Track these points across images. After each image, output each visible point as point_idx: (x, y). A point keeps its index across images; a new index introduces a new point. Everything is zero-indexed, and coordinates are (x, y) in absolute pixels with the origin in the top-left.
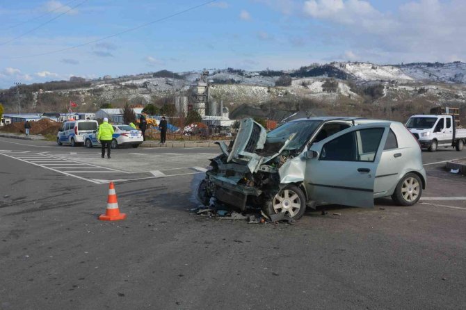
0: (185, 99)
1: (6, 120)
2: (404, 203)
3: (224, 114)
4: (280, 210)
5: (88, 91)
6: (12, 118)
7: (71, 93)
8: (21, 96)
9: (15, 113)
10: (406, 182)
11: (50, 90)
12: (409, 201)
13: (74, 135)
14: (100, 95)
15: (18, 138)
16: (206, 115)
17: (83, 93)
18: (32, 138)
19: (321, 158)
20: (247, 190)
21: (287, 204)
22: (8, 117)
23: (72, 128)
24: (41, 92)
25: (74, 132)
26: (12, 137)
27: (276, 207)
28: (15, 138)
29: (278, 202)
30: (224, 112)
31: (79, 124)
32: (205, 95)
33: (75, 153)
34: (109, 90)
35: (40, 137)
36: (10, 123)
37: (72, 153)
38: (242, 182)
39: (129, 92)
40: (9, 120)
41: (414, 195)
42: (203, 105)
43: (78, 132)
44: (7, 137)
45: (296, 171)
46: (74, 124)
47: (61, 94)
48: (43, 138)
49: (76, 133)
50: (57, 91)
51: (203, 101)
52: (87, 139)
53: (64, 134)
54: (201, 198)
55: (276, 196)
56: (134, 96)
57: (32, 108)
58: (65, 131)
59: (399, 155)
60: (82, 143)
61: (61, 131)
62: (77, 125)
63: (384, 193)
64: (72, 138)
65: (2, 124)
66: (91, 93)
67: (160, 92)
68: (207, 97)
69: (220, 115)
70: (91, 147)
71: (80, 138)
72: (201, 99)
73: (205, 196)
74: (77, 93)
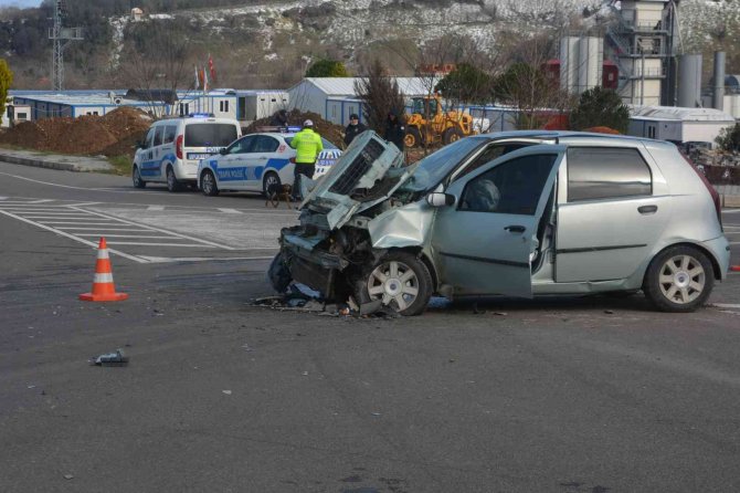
0: (595, 45)
1: (18, 110)
2: (666, 304)
3: (727, 99)
4: (380, 296)
5: (285, 14)
6: (36, 102)
7: (231, 21)
8: (66, 34)
9: (47, 88)
10: (670, 263)
11: (164, 10)
12: (679, 302)
13: (173, 159)
14: (325, 28)
15: (41, 165)
16: (664, 103)
17: (270, 22)
18: (76, 165)
19: (459, 208)
20: (327, 259)
21: (395, 287)
22: (25, 102)
23: (171, 139)
24: (137, 19)
25: (174, 151)
26: (24, 162)
27: (373, 291)
28: (31, 163)
29: (377, 283)
30: (728, 92)
31: (188, 127)
32: (663, 33)
33: (160, 208)
34: (355, 11)
35: (101, 164)
36: (28, 118)
37: (152, 208)
38: (323, 246)
39: (418, 19)
40: (27, 110)
41: (691, 291)
42: (653, 66)
43: (185, 150)
44: (14, 161)
45: (407, 228)
46: (173, 129)
47: (199, 23)
48: (107, 166)
49: (180, 155)
50: (186, 13)
51: (654, 54)
52: (205, 171)
53: (151, 155)
54: (272, 278)
55: (375, 272)
56: (436, 32)
57: (107, 69)
58: (153, 148)
59: (653, 209)
60: (192, 182)
61: (144, 147)
62: (181, 132)
63: (619, 283)
64: (170, 168)
65: (6, 122)
66: (295, 22)
67: (525, 17)
68: (669, 40)
69: (713, 105)
70: (215, 193)
71: (188, 169)
72: (647, 45)
73: (278, 274)
74: (251, 20)
